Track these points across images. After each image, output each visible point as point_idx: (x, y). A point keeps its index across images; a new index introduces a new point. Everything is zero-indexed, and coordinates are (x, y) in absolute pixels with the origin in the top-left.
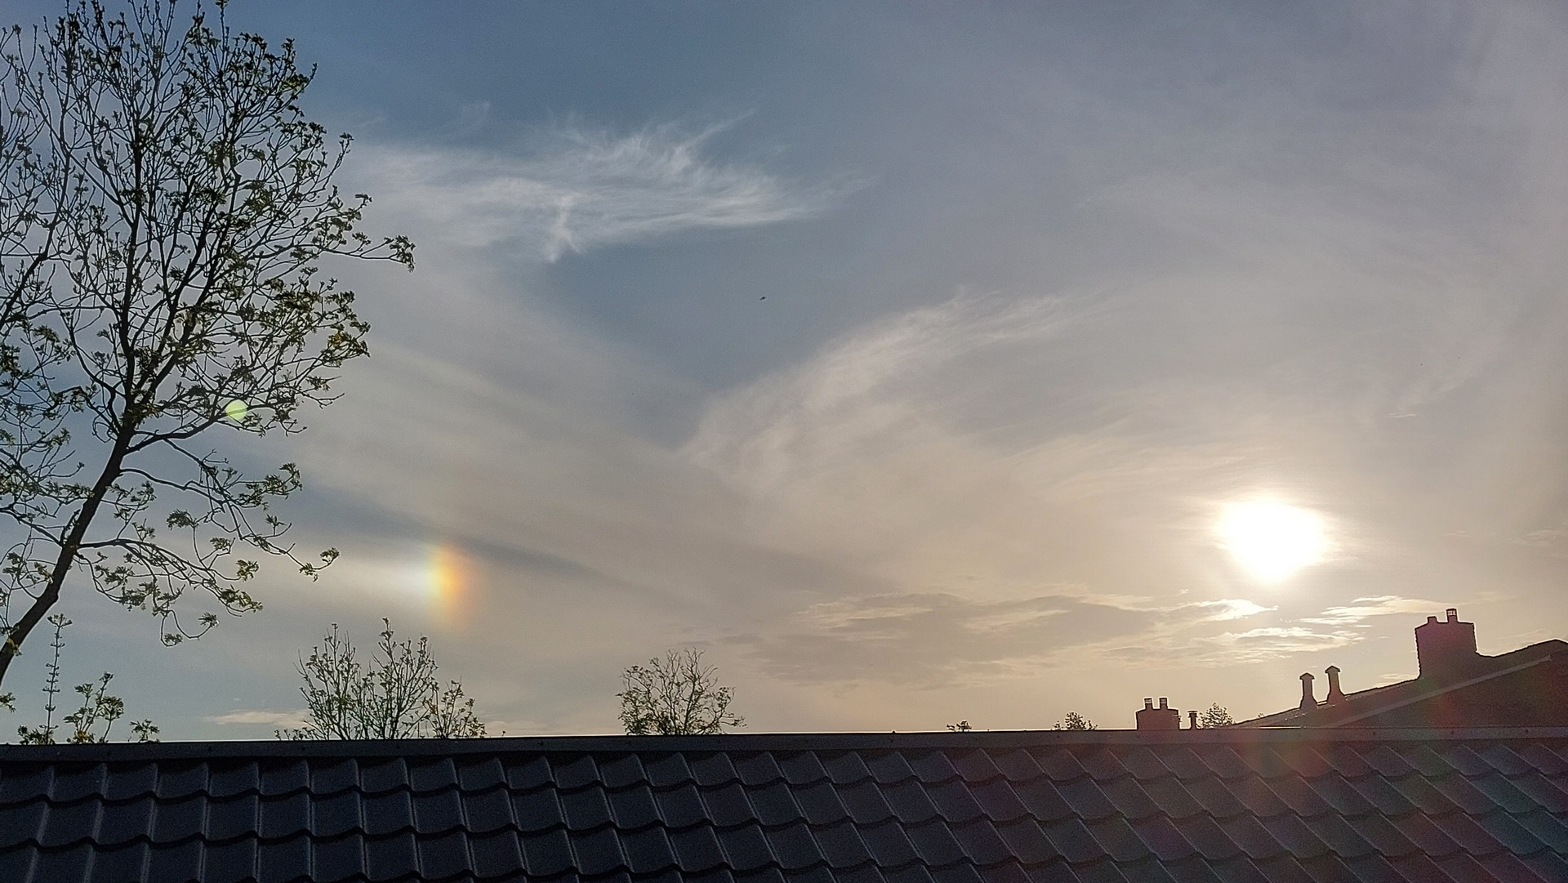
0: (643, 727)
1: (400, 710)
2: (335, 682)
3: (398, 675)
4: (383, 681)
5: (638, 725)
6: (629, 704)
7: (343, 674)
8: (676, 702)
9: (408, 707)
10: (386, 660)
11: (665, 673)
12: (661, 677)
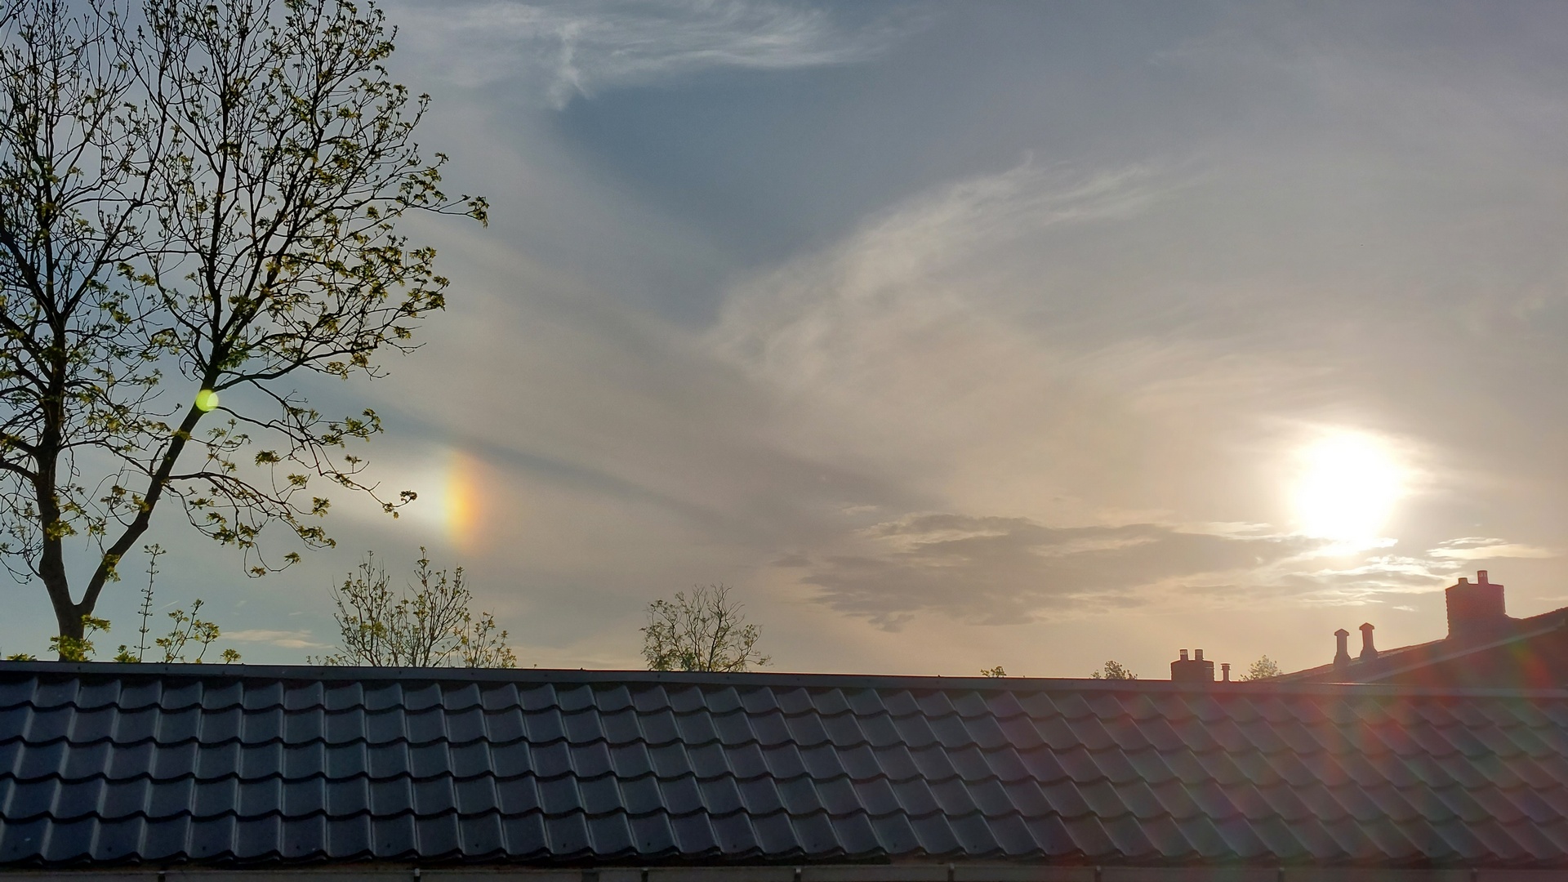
0: (666, 663)
1: (433, 638)
2: (368, 609)
3: (432, 603)
4: (417, 611)
5: (662, 661)
6: (653, 638)
7: (376, 602)
8: (702, 637)
9: (440, 637)
10: (421, 589)
11: (691, 609)
12: (686, 613)
